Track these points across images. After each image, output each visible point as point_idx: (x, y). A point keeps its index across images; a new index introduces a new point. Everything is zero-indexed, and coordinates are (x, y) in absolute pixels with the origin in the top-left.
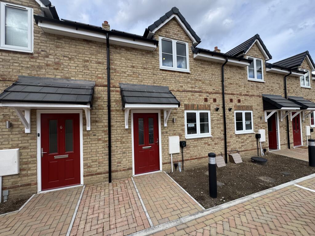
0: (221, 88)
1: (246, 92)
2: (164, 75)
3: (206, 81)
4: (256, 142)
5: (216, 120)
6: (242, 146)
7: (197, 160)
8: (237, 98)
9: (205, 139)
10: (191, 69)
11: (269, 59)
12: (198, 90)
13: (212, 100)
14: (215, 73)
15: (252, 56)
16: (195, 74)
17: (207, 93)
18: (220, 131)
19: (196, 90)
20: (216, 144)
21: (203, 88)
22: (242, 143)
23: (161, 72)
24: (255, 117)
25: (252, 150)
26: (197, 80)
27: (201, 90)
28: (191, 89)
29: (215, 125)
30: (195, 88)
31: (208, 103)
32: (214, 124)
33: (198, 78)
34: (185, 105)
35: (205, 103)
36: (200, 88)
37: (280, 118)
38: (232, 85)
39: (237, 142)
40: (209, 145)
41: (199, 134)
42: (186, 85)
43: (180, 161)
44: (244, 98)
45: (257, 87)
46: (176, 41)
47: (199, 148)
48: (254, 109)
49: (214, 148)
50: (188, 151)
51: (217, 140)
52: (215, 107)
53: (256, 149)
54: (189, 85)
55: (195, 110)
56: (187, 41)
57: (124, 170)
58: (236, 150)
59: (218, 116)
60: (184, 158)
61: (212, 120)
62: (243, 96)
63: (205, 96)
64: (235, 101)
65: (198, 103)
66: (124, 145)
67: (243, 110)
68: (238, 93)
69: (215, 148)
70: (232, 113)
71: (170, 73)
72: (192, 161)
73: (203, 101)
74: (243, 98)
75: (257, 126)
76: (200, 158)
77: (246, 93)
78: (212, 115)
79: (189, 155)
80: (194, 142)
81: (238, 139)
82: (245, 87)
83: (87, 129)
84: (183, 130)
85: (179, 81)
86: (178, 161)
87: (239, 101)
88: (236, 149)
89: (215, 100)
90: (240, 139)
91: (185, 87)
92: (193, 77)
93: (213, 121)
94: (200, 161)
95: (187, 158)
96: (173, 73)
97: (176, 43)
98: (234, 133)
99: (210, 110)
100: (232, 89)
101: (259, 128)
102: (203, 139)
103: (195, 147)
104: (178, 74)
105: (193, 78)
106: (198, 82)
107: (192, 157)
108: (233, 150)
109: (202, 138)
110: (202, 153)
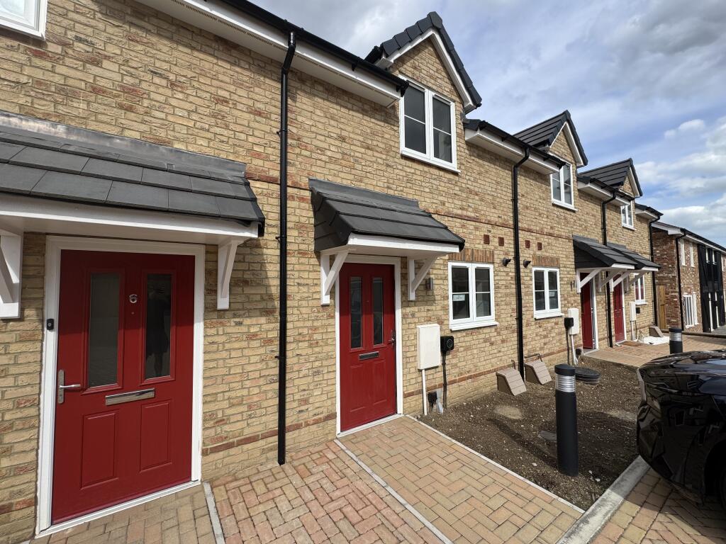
0: (511, 215)
1: (549, 227)
2: (408, 170)
3: (487, 197)
4: (565, 336)
5: (503, 287)
6: (545, 344)
7: (470, 380)
8: (537, 239)
9: (486, 331)
10: (460, 164)
11: (582, 164)
12: (472, 215)
13: (497, 240)
14: (502, 181)
15: (557, 153)
16: (467, 177)
17: (489, 223)
18: (511, 311)
19: (469, 214)
20: (503, 341)
21: (482, 212)
22: (545, 337)
23: (403, 161)
24: (563, 282)
25: (559, 352)
26: (471, 192)
27: (478, 215)
28: (459, 212)
29: (502, 299)
30: (467, 210)
31: (490, 247)
32: (500, 295)
33: (472, 188)
35: (485, 246)
36: (476, 210)
37: (597, 286)
38: (528, 211)
39: (537, 335)
40: (492, 344)
41: (474, 320)
42: (450, 200)
43: (440, 386)
44: (547, 240)
45: (565, 219)
46: (434, 94)
47: (475, 351)
48: (561, 265)
49: (500, 352)
50: (454, 361)
51: (505, 332)
52: (502, 257)
53: (564, 350)
54: (456, 202)
55: (467, 262)
56: (454, 97)
57: (316, 422)
58: (537, 353)
59: (507, 278)
60: (449, 379)
61: (497, 287)
62: (546, 237)
63: (484, 229)
64: (534, 246)
65: (472, 246)
66: (317, 349)
67: (546, 266)
68: (538, 229)
69: (503, 350)
70: (528, 271)
71: (421, 167)
72: (463, 383)
73: (482, 242)
74: (545, 240)
75: (566, 302)
76: (476, 376)
77: (549, 230)
78: (497, 275)
79: (457, 370)
80: (467, 339)
81: (538, 330)
82: (547, 217)
83: (220, 307)
84: (445, 309)
85: (437, 189)
86: (435, 387)
87: (540, 246)
88: (536, 350)
89: (501, 242)
90: (541, 330)
91: (450, 206)
92: (463, 182)
93: (499, 288)
94: (476, 384)
95: (453, 379)
96: (426, 169)
97: (433, 98)
98: (532, 317)
99: (493, 263)
100: (529, 219)
101: (570, 305)
102: (481, 331)
103: (467, 349)
104: (436, 172)
105: (463, 185)
106: (472, 196)
107: (461, 374)
108: (531, 354)
109: (481, 328)
110: (479, 364)
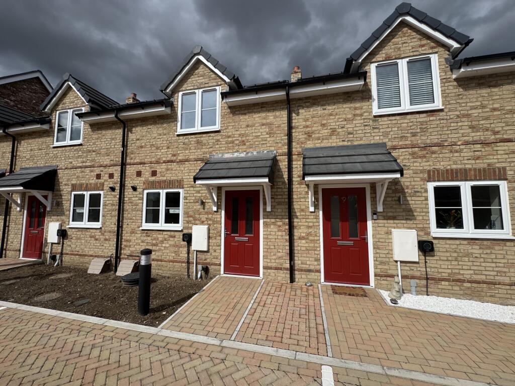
3: (102, 150)
4: (186, 249)
5: (110, 205)
13: (107, 176)
15: (192, 88)
17: (101, 166)
19: (87, 164)
20: (106, 240)
21: (97, 161)
24: (187, 201)
26: (90, 151)
29: (108, 212)
31: (101, 181)
32: (106, 210)
33: (91, 149)
34: (72, 185)
36: (92, 161)
38: (143, 149)
40: (96, 240)
44: (165, 167)
48: (185, 186)
50: (69, 243)
51: (109, 234)
53: (183, 262)
55: (84, 191)
59: (113, 199)
63: (97, 171)
64: (147, 174)
68: (153, 160)
69: (105, 245)
70: (138, 193)
73: (95, 178)
74: (162, 167)
77: (169, 157)
79: (70, 248)
80: (78, 233)
87: (154, 173)
89: (111, 176)
91: (75, 163)
93: (106, 205)
95: (67, 252)
96: (64, 149)
98: (139, 227)
100: (142, 155)
102: (88, 230)
103: (78, 239)
105: (85, 149)
